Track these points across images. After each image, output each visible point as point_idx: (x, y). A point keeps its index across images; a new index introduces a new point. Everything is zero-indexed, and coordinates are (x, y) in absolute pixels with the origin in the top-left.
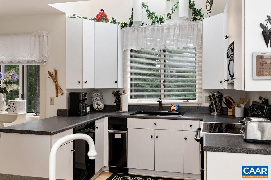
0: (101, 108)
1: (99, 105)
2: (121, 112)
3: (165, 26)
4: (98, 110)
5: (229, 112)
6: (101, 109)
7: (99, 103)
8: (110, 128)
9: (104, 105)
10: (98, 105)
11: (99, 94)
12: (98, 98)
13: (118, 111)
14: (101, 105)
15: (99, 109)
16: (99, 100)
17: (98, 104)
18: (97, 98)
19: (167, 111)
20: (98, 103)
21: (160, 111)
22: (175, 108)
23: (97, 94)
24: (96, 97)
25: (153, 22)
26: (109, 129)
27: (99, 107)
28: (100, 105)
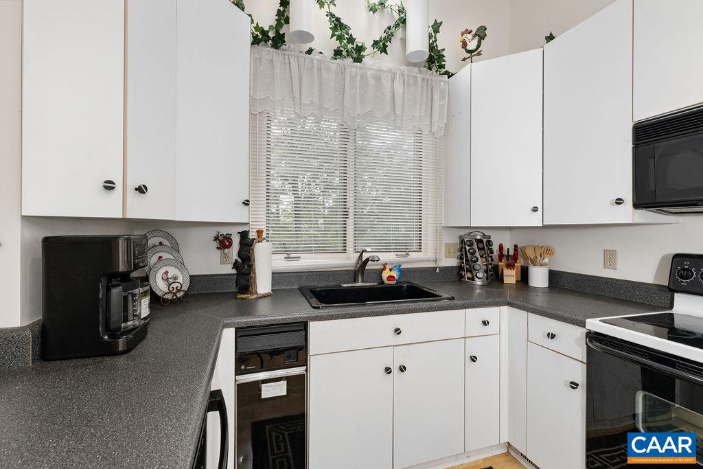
0: (179, 291)
1: (171, 281)
2: (255, 296)
3: (371, 69)
4: (169, 296)
5: (508, 276)
6: (179, 295)
7: (173, 271)
8: (243, 367)
9: (191, 276)
10: (167, 280)
11: (165, 242)
12: (165, 255)
13: (243, 296)
14: (180, 280)
15: (175, 294)
16: (169, 263)
17: (169, 276)
18: (160, 257)
19: (375, 284)
20: (166, 273)
21: (357, 285)
22: (395, 274)
23: (161, 244)
24: (159, 254)
25: (338, 53)
26: (238, 372)
27: (174, 285)
28: (175, 278)
